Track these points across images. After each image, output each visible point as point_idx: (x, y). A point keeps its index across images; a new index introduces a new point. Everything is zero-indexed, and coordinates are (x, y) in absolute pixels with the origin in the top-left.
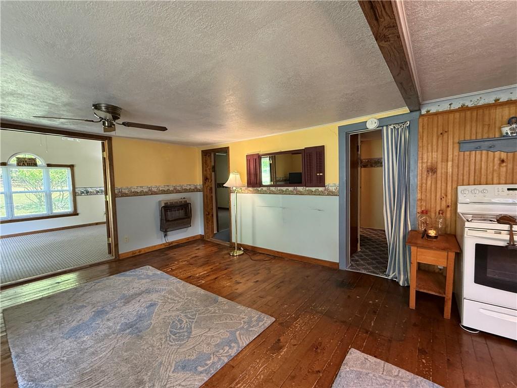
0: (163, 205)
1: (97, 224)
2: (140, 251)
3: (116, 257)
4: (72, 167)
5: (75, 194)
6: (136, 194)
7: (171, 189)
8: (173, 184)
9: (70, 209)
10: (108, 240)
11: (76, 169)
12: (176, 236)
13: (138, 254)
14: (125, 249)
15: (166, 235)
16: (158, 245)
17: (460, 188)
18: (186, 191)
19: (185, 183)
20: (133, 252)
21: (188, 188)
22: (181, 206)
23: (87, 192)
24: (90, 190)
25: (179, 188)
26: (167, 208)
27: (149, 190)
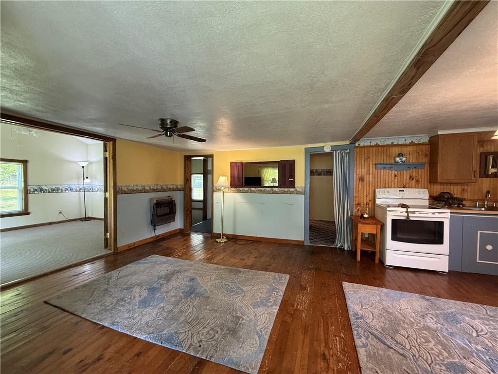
0: (155, 202)
2: (134, 244)
3: (115, 250)
4: (25, 162)
5: (26, 192)
6: (132, 192)
7: (160, 188)
8: (162, 183)
10: (105, 235)
11: (29, 165)
12: (162, 230)
13: (133, 247)
14: (123, 242)
15: (155, 229)
16: (149, 238)
17: (377, 190)
18: (170, 190)
19: (170, 183)
20: (129, 246)
21: (172, 187)
22: (168, 203)
23: (41, 190)
24: (44, 187)
25: (165, 187)
26: (158, 204)
27: (143, 189)
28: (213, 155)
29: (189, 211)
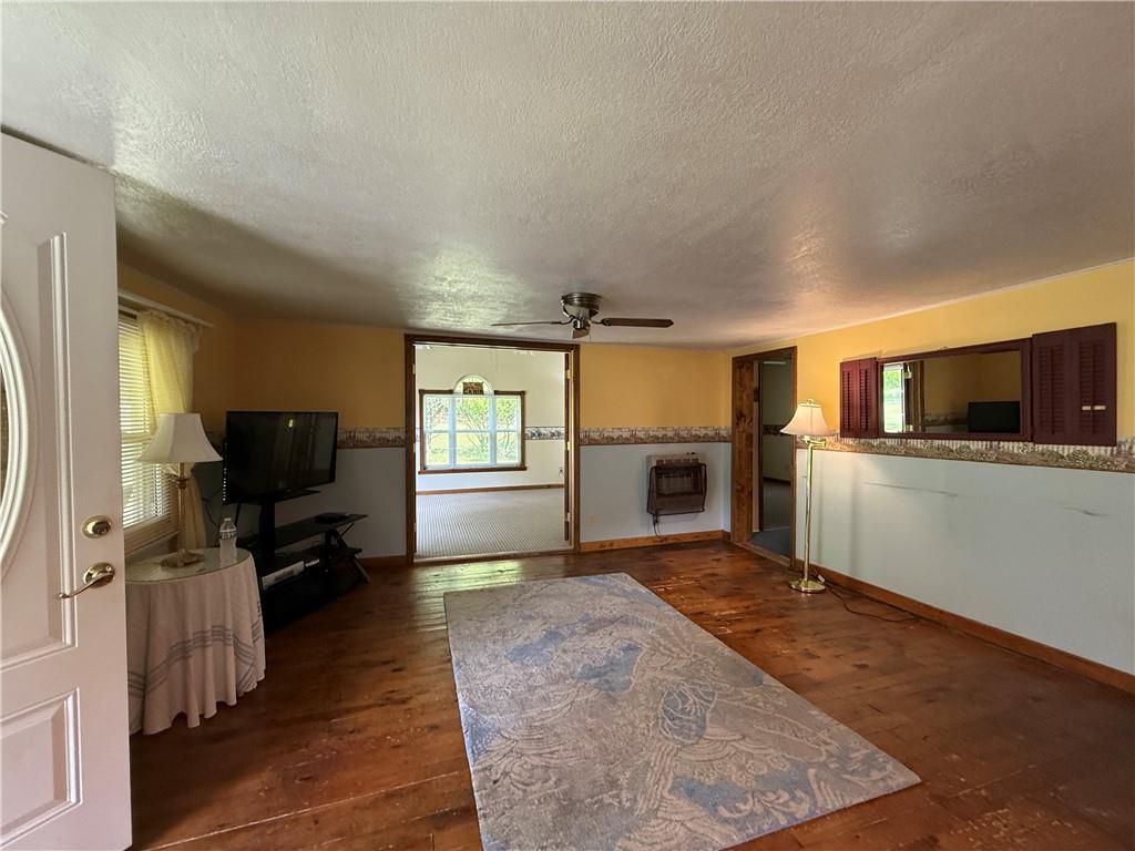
0: (654, 464)
1: (549, 487)
2: (612, 544)
3: (575, 547)
4: (522, 394)
5: (524, 437)
6: (610, 441)
7: (670, 434)
8: (674, 425)
9: (516, 461)
10: (566, 517)
11: (527, 396)
12: (675, 526)
13: (606, 548)
14: (591, 535)
15: (656, 522)
16: (642, 538)
18: (697, 439)
19: (697, 425)
20: (602, 544)
21: (702, 433)
22: (687, 468)
23: (540, 434)
24: (543, 431)
25: (684, 434)
26: (661, 471)
27: (632, 435)
28: (794, 349)
29: (746, 493)
